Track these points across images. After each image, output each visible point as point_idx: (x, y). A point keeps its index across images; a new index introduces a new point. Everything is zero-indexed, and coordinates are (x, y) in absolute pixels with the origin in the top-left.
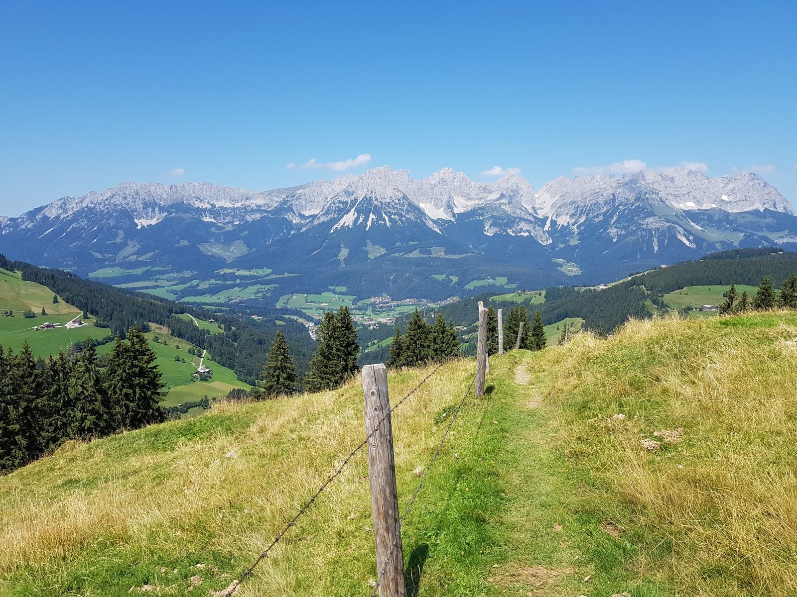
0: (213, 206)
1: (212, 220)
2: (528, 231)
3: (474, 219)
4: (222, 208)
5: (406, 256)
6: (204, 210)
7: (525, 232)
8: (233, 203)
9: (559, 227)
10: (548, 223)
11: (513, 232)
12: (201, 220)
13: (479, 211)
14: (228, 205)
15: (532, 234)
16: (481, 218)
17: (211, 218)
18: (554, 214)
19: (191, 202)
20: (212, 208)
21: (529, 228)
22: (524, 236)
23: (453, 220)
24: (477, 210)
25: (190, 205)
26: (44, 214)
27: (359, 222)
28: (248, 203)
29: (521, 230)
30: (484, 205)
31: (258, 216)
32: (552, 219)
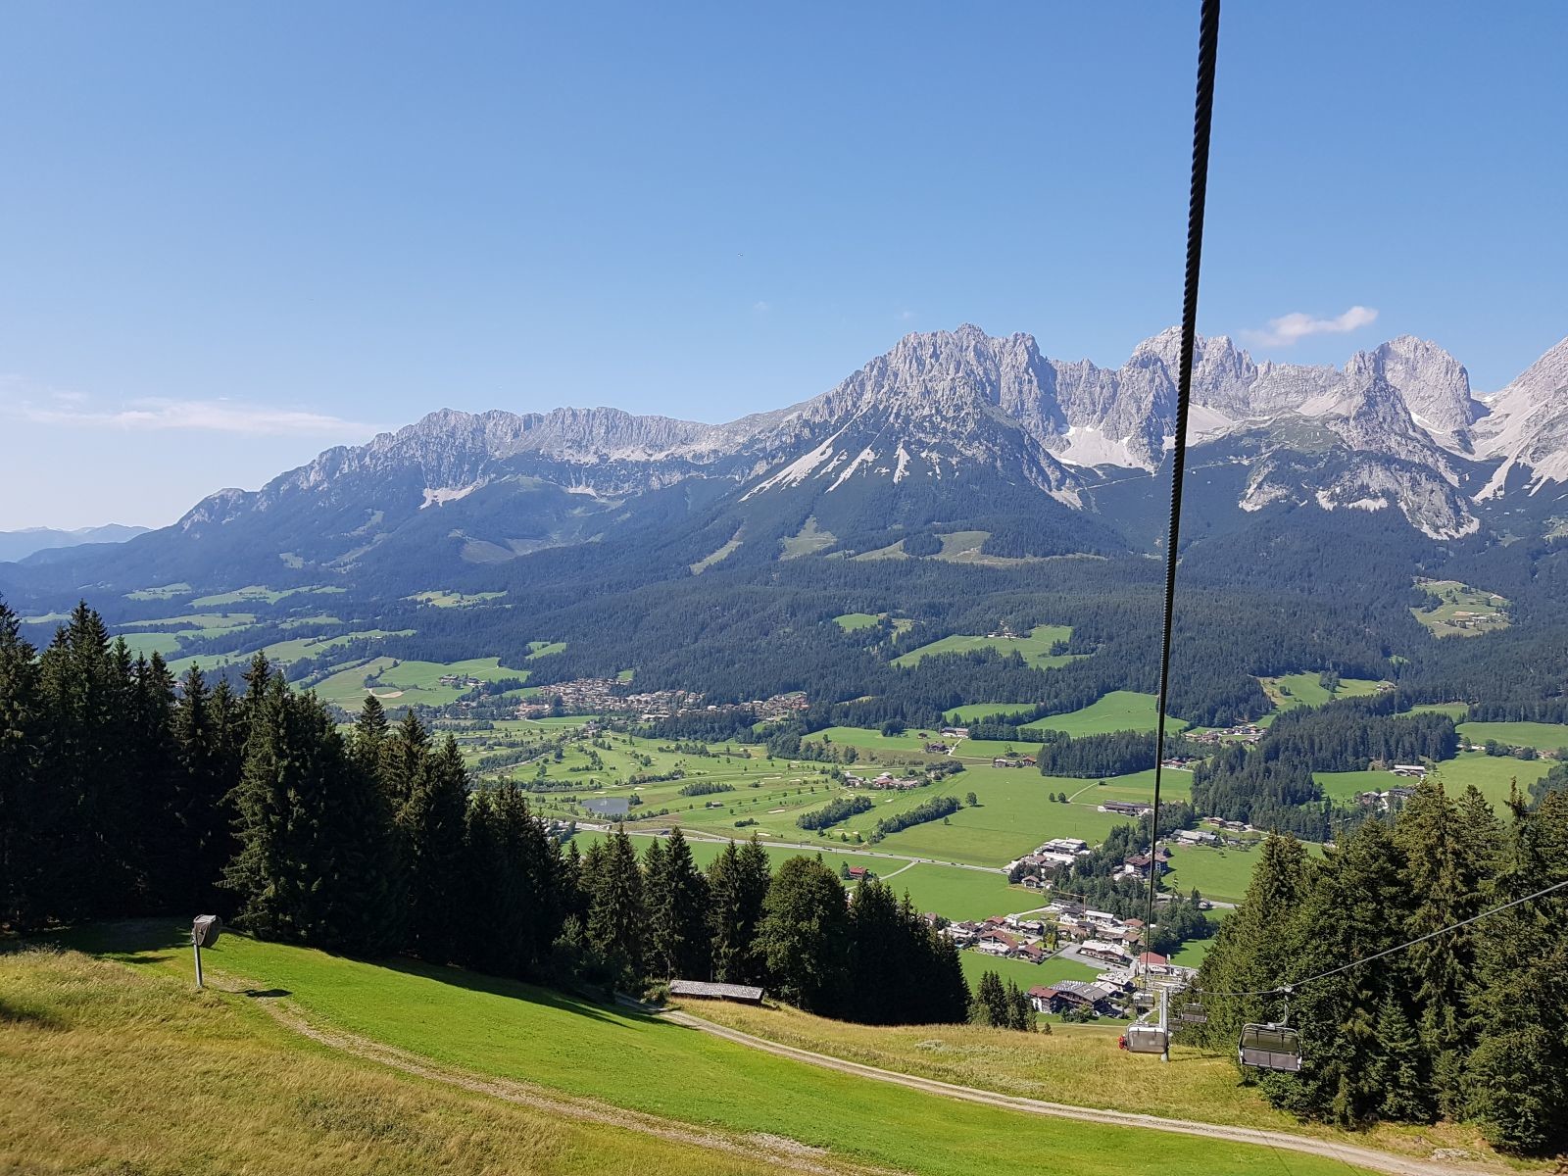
0: (604, 459)
1: (590, 491)
2: (1386, 494)
3: (1220, 463)
4: (622, 462)
5: (858, 558)
6: (578, 468)
7: (1375, 497)
8: (650, 452)
9: (1537, 488)
10: (1500, 476)
11: (1332, 499)
12: (562, 492)
13: (1247, 442)
14: (638, 455)
15: (1402, 505)
16: (1246, 463)
17: (588, 486)
18: (1527, 447)
19: (555, 453)
20: (597, 465)
21: (1391, 486)
22: (1367, 511)
23: (1150, 468)
24: (1241, 439)
25: (550, 456)
26: (294, 483)
27: (824, 471)
28: (682, 450)
29: (1364, 491)
30: (1269, 423)
31: (677, 477)
32: (1516, 464)
